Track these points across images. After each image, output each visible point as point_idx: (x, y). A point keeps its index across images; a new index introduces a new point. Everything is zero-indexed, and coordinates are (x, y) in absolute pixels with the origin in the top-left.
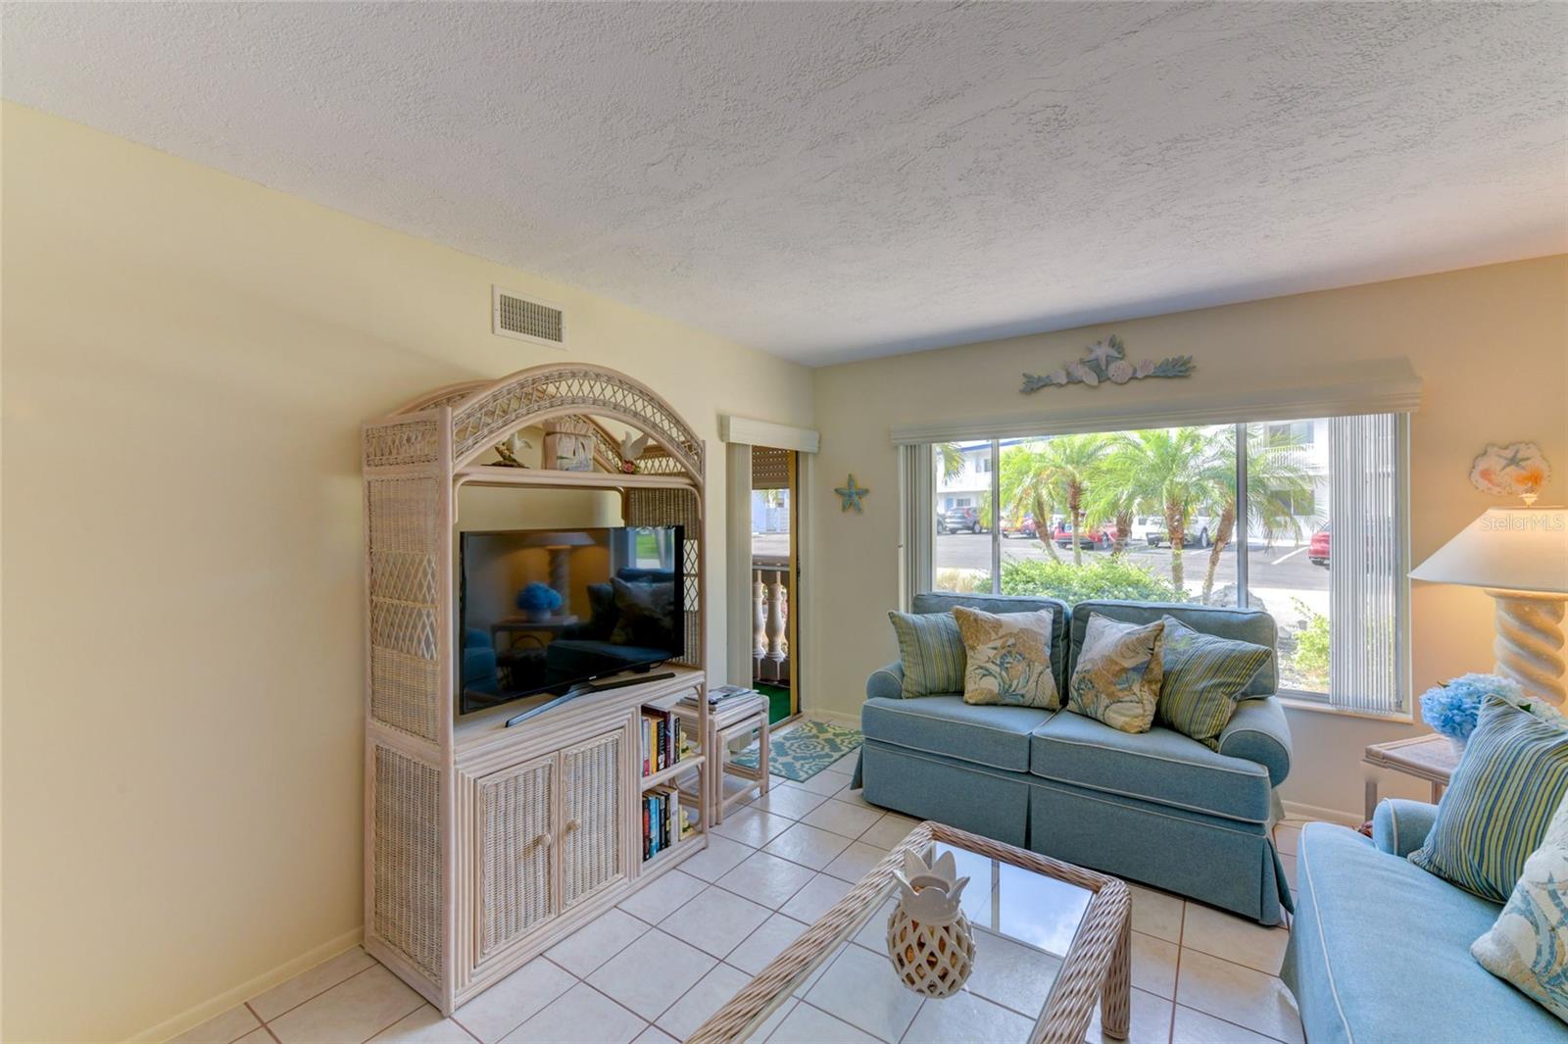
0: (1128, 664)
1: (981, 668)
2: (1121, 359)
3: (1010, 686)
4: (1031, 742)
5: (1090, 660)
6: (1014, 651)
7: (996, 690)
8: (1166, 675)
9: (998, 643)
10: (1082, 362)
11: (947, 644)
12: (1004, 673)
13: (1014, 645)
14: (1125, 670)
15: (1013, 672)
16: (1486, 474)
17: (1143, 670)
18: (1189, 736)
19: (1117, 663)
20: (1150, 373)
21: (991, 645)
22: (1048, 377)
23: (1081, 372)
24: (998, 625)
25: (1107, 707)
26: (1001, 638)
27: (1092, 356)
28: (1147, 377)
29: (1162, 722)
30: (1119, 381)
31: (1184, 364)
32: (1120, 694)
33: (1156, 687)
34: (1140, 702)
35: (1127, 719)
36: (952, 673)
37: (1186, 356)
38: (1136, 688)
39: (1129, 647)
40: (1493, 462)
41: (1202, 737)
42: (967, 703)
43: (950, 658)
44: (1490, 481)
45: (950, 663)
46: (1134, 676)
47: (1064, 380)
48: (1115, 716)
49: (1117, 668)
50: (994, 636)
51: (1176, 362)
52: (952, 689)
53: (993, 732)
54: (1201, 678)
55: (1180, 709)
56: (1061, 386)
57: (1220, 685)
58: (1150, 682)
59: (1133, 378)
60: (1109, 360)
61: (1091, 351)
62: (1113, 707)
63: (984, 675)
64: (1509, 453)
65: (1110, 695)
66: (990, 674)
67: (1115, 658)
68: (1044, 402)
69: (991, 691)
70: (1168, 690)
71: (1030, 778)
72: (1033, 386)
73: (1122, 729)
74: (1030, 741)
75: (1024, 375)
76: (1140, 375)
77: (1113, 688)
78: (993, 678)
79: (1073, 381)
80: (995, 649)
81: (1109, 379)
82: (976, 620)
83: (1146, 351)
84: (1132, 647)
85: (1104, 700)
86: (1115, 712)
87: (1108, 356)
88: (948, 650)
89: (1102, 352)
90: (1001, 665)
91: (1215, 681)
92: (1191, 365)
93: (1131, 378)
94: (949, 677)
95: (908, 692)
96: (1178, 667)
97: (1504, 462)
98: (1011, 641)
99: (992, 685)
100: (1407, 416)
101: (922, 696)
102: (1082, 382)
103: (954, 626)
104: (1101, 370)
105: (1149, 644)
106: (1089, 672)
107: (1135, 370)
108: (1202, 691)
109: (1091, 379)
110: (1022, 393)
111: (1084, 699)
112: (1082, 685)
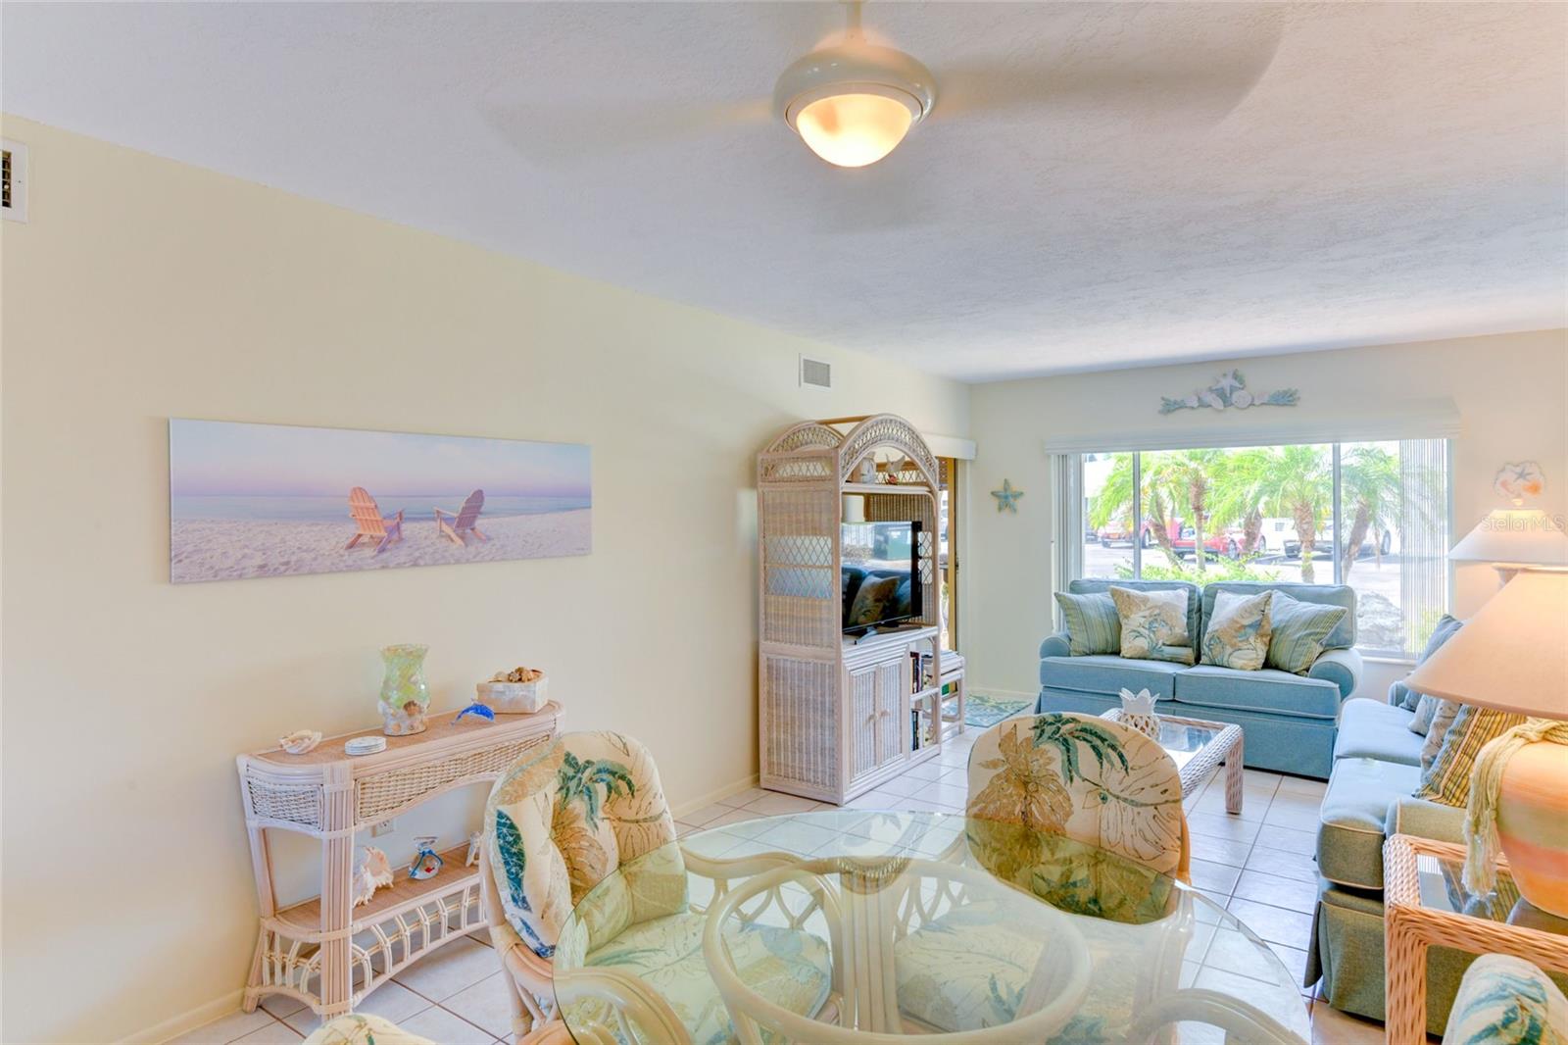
0: (1246, 622)
1: (1134, 631)
2: (1242, 389)
3: (1157, 644)
5: (1218, 623)
6: (1159, 618)
7: (1146, 648)
8: (1274, 631)
9: (1147, 613)
10: (1211, 390)
11: (1104, 616)
12: (1152, 635)
13: (1159, 615)
14: (1244, 627)
15: (1158, 634)
16: (1504, 484)
17: (1257, 626)
18: (1289, 672)
19: (1237, 622)
20: (1266, 400)
21: (1141, 614)
22: (1182, 401)
23: (1210, 398)
24: (1145, 600)
25: (1230, 655)
26: (1149, 609)
27: (1218, 386)
28: (1263, 404)
29: (1268, 664)
30: (1240, 406)
31: (1293, 394)
32: (1240, 644)
33: (1267, 639)
34: (1255, 649)
35: (1245, 662)
36: (1109, 638)
37: (1293, 389)
38: (1252, 640)
39: (1247, 610)
40: (1509, 476)
41: (1297, 670)
42: (1124, 657)
43: (1107, 626)
44: (1508, 490)
45: (1108, 630)
46: (1250, 631)
47: (1195, 404)
48: (1236, 661)
49: (1238, 625)
50: (1143, 608)
51: (1285, 393)
52: (1110, 650)
53: (1148, 672)
54: (1298, 630)
55: (1282, 655)
56: (1193, 408)
57: (1310, 634)
58: (1262, 636)
59: (1252, 404)
60: (1233, 389)
61: (1218, 382)
62: (1235, 654)
63: (1136, 636)
64: (1518, 470)
65: (1232, 646)
66: (1141, 635)
67: (1236, 618)
68: (1179, 421)
69: (1142, 648)
70: (1274, 642)
71: (1174, 704)
72: (1170, 407)
73: (1242, 669)
74: (1175, 679)
75: (1163, 399)
76: (1257, 402)
77: (1235, 640)
78: (1143, 639)
79: (1202, 404)
80: (1145, 617)
81: (1232, 404)
82: (1128, 596)
83: (1261, 383)
85: (1229, 650)
86: (1237, 657)
87: (1231, 386)
88: (1105, 620)
89: (1226, 383)
90: (1150, 629)
91: (1308, 632)
92: (1297, 396)
93: (1250, 405)
94: (1107, 640)
95: (1076, 651)
97: (1515, 476)
98: (1157, 612)
99: (1143, 644)
100: (1445, 440)
101: (1087, 655)
102: (1210, 406)
103: (1111, 602)
104: (1226, 396)
105: (1262, 609)
106: (1217, 631)
107: (1253, 399)
108: (1298, 639)
109: (1218, 404)
110: (1160, 412)
111: (1214, 652)
112: (1212, 642)
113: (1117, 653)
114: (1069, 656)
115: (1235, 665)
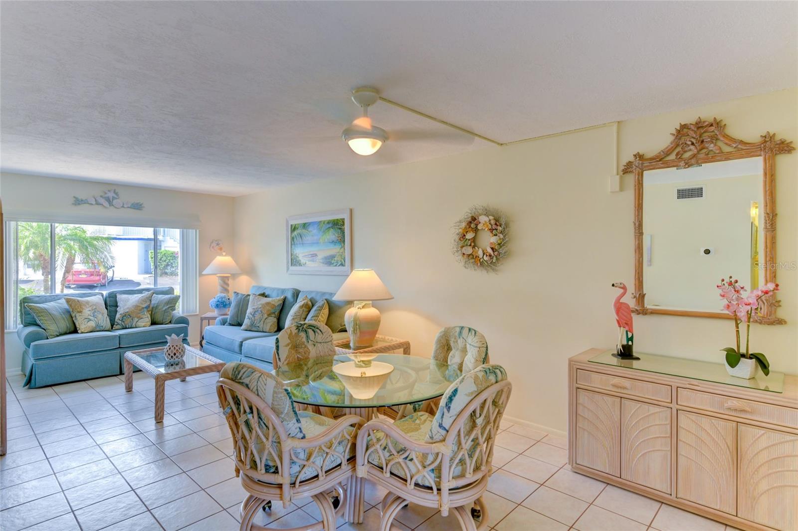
0: (144, 306)
1: (86, 318)
2: (118, 199)
4: (120, 337)
6: (96, 310)
7: (94, 326)
8: (153, 308)
9: (90, 309)
10: (101, 196)
11: (62, 313)
12: (96, 319)
13: (96, 309)
14: (143, 308)
15: (98, 318)
16: (213, 247)
17: (147, 307)
18: (162, 324)
19: (140, 307)
20: (129, 206)
21: (88, 309)
22: (86, 200)
23: (102, 201)
24: (88, 302)
26: (90, 306)
27: (106, 196)
28: (128, 207)
29: (153, 323)
30: (117, 207)
31: (141, 205)
32: (142, 316)
33: (150, 312)
34: (148, 317)
36: (68, 325)
37: (142, 202)
38: (146, 313)
39: (143, 300)
40: (214, 244)
42: (81, 333)
44: (214, 249)
45: (67, 322)
46: (145, 309)
47: (94, 203)
48: (139, 324)
49: (141, 308)
50: (88, 306)
51: (137, 204)
52: (68, 332)
54: (164, 306)
55: (158, 318)
56: (92, 204)
57: (169, 308)
58: (148, 311)
59: (123, 207)
61: (106, 193)
62: (140, 321)
63: (88, 321)
64: (217, 242)
65: (138, 318)
66: (91, 320)
67: (139, 305)
68: (83, 210)
69: (92, 326)
70: (153, 313)
71: (119, 349)
72: (78, 202)
73: (144, 327)
75: (74, 197)
76: (125, 206)
77: (139, 315)
79: (98, 203)
80: (90, 311)
81: (113, 205)
82: (78, 301)
83: (127, 197)
85: (136, 320)
86: (140, 322)
87: (113, 197)
88: (64, 316)
89: (111, 195)
90: (94, 316)
92: (142, 206)
94: (67, 327)
95: (52, 335)
96: (156, 305)
97: (216, 245)
98: (95, 307)
99: (92, 324)
100: (198, 231)
101: (58, 336)
102: (102, 205)
103: (66, 306)
104: (110, 201)
105: (150, 299)
106: (128, 312)
107: (123, 204)
108: (165, 310)
109: (106, 204)
110: (73, 204)
111: (126, 322)
112: (125, 318)
113: (75, 331)
114: (48, 339)
115: (140, 326)
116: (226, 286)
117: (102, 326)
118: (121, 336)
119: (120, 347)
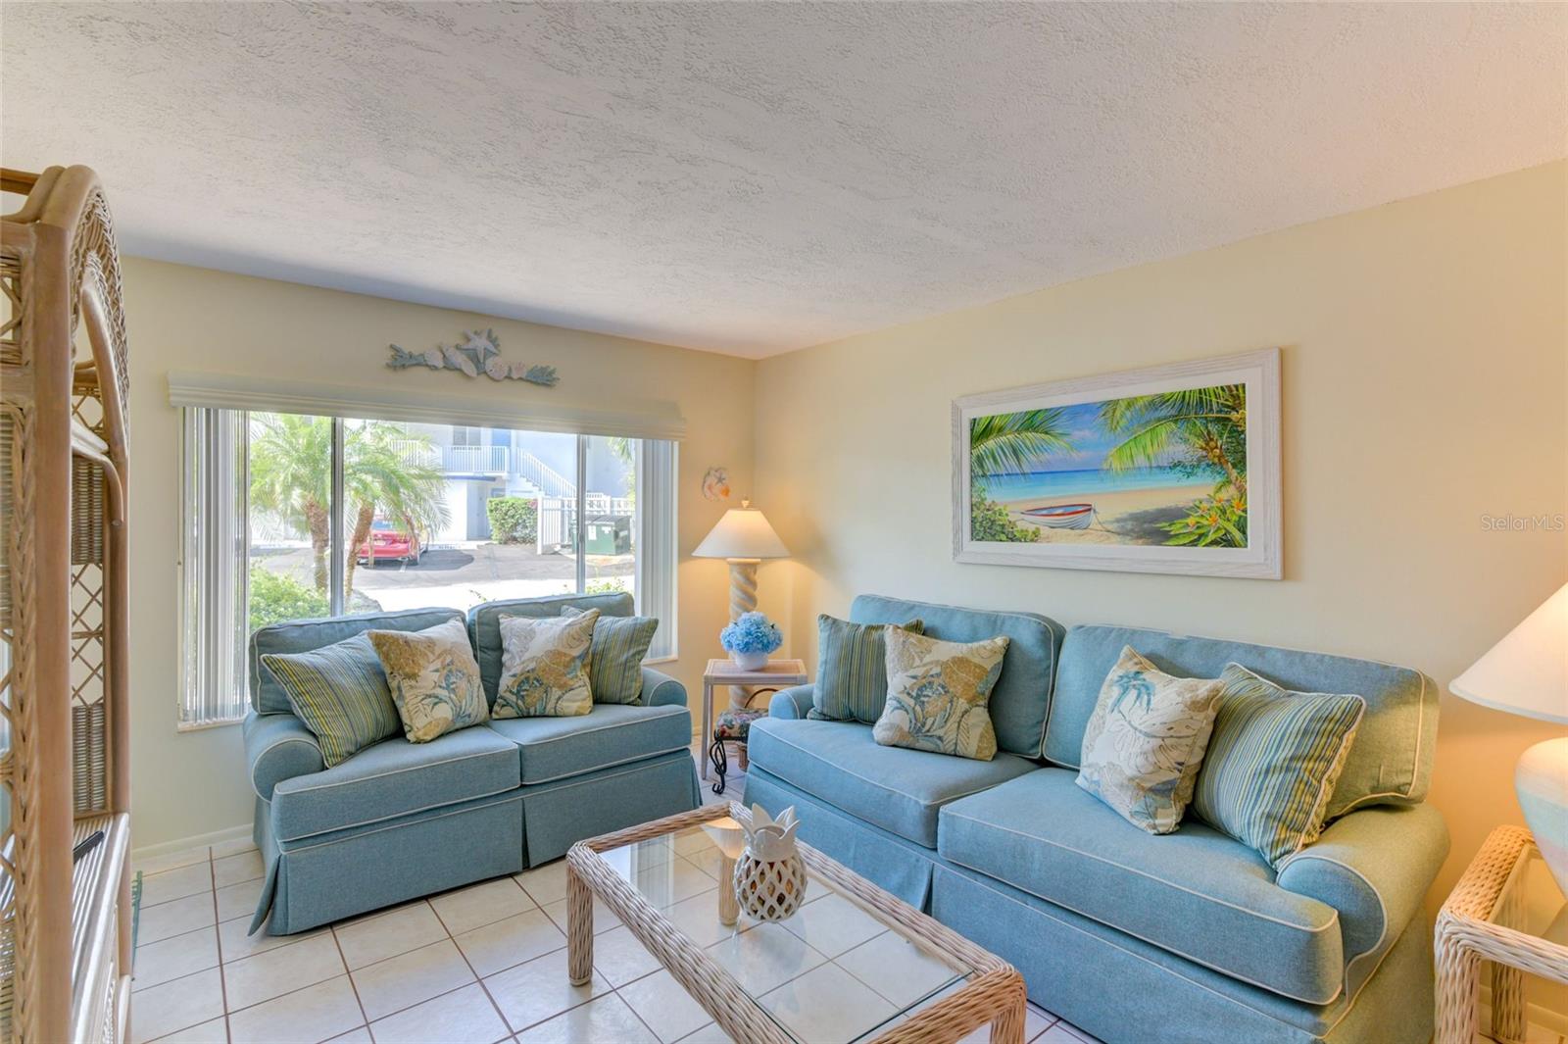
0: (576, 653)
1: (430, 696)
2: (498, 354)
3: (460, 708)
4: (523, 752)
5: (532, 659)
6: (453, 668)
7: (449, 716)
8: (595, 655)
9: (438, 664)
10: (457, 347)
11: (363, 681)
12: (453, 696)
13: (452, 662)
14: (574, 659)
15: (459, 692)
16: (710, 488)
17: (584, 655)
18: (619, 703)
19: (565, 654)
20: (524, 376)
21: (432, 667)
22: (422, 355)
23: (460, 359)
24: (431, 643)
25: (559, 698)
26: (439, 657)
27: (471, 345)
28: (521, 379)
29: (599, 700)
30: (496, 377)
31: (551, 373)
32: (571, 683)
33: (588, 670)
34: (585, 685)
35: (579, 704)
36: (379, 716)
37: (553, 367)
38: (579, 674)
39: (574, 638)
40: (712, 480)
41: (632, 699)
42: (418, 742)
43: (373, 698)
44: (711, 491)
45: (376, 706)
46: (578, 662)
47: (440, 364)
48: (568, 706)
49: (568, 659)
50: (430, 656)
51: (543, 370)
52: (386, 738)
53: (485, 758)
54: (621, 652)
55: (611, 685)
56: (435, 368)
58: (585, 666)
59: (509, 377)
60: (488, 353)
61: (468, 340)
62: (566, 696)
63: (436, 704)
64: (718, 474)
65: (561, 687)
66: (441, 700)
67: (563, 650)
68: (413, 383)
69: (446, 719)
70: (596, 670)
71: (526, 790)
72: (401, 361)
73: (578, 714)
75: (392, 347)
76: (515, 376)
77: (564, 679)
78: (443, 705)
79: (450, 367)
80: (437, 671)
81: (485, 373)
82: (407, 642)
83: (518, 352)
84: (576, 637)
85: (556, 692)
86: (569, 700)
87: (485, 349)
88: (367, 688)
89: (481, 343)
90: (447, 687)
91: (632, 652)
92: (554, 376)
93: (506, 377)
94: (375, 721)
95: (334, 755)
96: (600, 647)
97: (716, 481)
98: (448, 659)
99: (444, 713)
100: (676, 444)
101: (351, 755)
102: (460, 370)
103: (372, 655)
104: (479, 361)
105: (589, 631)
106: (533, 670)
107: (510, 370)
108: (626, 662)
109: (469, 368)
110: (388, 365)
111: (528, 700)
112: (526, 687)
113: (397, 733)
114: (324, 768)
115: (567, 711)
116: (750, 589)
117: (469, 716)
118: (527, 752)
119: (523, 786)
